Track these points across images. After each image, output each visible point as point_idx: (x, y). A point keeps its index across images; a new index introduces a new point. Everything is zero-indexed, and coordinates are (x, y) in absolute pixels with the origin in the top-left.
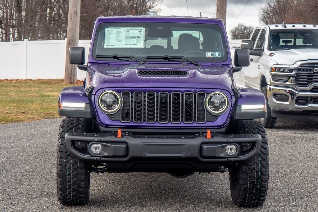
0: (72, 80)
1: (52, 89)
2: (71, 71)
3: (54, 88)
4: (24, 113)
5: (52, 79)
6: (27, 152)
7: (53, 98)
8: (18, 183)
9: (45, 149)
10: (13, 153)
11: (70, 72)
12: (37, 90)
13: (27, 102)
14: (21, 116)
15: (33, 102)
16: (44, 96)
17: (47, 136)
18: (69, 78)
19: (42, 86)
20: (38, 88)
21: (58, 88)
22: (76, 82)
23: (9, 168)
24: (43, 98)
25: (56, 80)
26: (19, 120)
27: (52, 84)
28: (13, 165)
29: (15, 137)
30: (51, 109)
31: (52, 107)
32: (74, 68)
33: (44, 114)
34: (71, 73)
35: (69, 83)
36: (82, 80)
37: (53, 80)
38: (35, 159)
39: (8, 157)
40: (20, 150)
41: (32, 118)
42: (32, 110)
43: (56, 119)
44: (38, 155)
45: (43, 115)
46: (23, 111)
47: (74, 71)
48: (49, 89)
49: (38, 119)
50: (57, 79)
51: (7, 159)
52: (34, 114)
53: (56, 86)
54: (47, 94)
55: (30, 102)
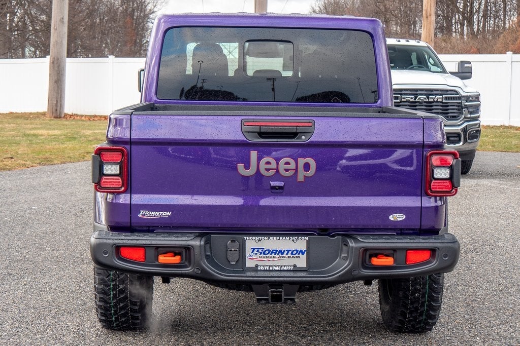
0: (58, 114)
1: (34, 126)
2: (57, 101)
3: (36, 125)
4: (12, 158)
5: (29, 111)
6: (35, 209)
7: (42, 137)
8: (38, 248)
9: (57, 204)
10: (17, 211)
11: (55, 102)
12: (13, 127)
13: (10, 143)
14: (8, 163)
15: (18, 144)
16: (29, 135)
17: (54, 187)
18: (54, 110)
19: (19, 121)
20: (14, 125)
21: (41, 124)
22: (63, 115)
23: (18, 229)
24: (30, 138)
25: (34, 113)
26: (8, 167)
27: (31, 119)
28: (23, 225)
29: (11, 189)
30: (46, 152)
31: (47, 150)
32: (61, 97)
33: (39, 159)
34: (56, 104)
35: (54, 117)
36: (71, 114)
37: (31, 114)
38: (49, 217)
39: (12, 215)
40: (25, 206)
41: (24, 165)
42: (21, 154)
43: (56, 166)
44: (51, 213)
45: (39, 161)
46: (9, 156)
47: (61, 101)
48: (30, 126)
49: (32, 166)
50: (35, 111)
51: (12, 218)
52: (25, 159)
53: (37, 121)
54: (32, 132)
55: (14, 143)
